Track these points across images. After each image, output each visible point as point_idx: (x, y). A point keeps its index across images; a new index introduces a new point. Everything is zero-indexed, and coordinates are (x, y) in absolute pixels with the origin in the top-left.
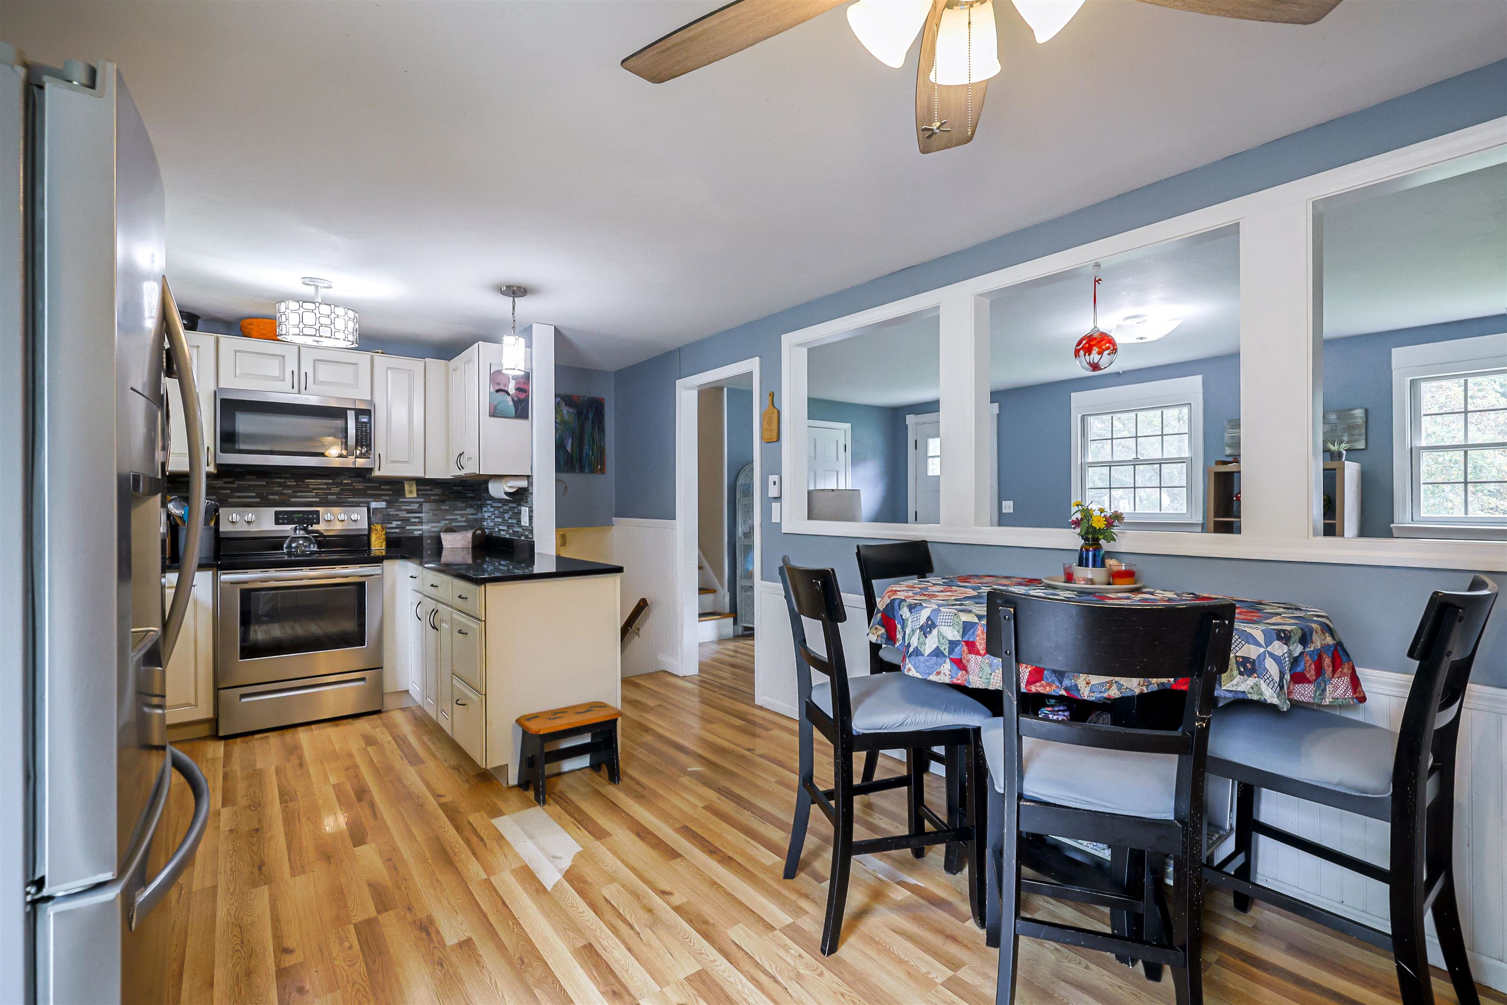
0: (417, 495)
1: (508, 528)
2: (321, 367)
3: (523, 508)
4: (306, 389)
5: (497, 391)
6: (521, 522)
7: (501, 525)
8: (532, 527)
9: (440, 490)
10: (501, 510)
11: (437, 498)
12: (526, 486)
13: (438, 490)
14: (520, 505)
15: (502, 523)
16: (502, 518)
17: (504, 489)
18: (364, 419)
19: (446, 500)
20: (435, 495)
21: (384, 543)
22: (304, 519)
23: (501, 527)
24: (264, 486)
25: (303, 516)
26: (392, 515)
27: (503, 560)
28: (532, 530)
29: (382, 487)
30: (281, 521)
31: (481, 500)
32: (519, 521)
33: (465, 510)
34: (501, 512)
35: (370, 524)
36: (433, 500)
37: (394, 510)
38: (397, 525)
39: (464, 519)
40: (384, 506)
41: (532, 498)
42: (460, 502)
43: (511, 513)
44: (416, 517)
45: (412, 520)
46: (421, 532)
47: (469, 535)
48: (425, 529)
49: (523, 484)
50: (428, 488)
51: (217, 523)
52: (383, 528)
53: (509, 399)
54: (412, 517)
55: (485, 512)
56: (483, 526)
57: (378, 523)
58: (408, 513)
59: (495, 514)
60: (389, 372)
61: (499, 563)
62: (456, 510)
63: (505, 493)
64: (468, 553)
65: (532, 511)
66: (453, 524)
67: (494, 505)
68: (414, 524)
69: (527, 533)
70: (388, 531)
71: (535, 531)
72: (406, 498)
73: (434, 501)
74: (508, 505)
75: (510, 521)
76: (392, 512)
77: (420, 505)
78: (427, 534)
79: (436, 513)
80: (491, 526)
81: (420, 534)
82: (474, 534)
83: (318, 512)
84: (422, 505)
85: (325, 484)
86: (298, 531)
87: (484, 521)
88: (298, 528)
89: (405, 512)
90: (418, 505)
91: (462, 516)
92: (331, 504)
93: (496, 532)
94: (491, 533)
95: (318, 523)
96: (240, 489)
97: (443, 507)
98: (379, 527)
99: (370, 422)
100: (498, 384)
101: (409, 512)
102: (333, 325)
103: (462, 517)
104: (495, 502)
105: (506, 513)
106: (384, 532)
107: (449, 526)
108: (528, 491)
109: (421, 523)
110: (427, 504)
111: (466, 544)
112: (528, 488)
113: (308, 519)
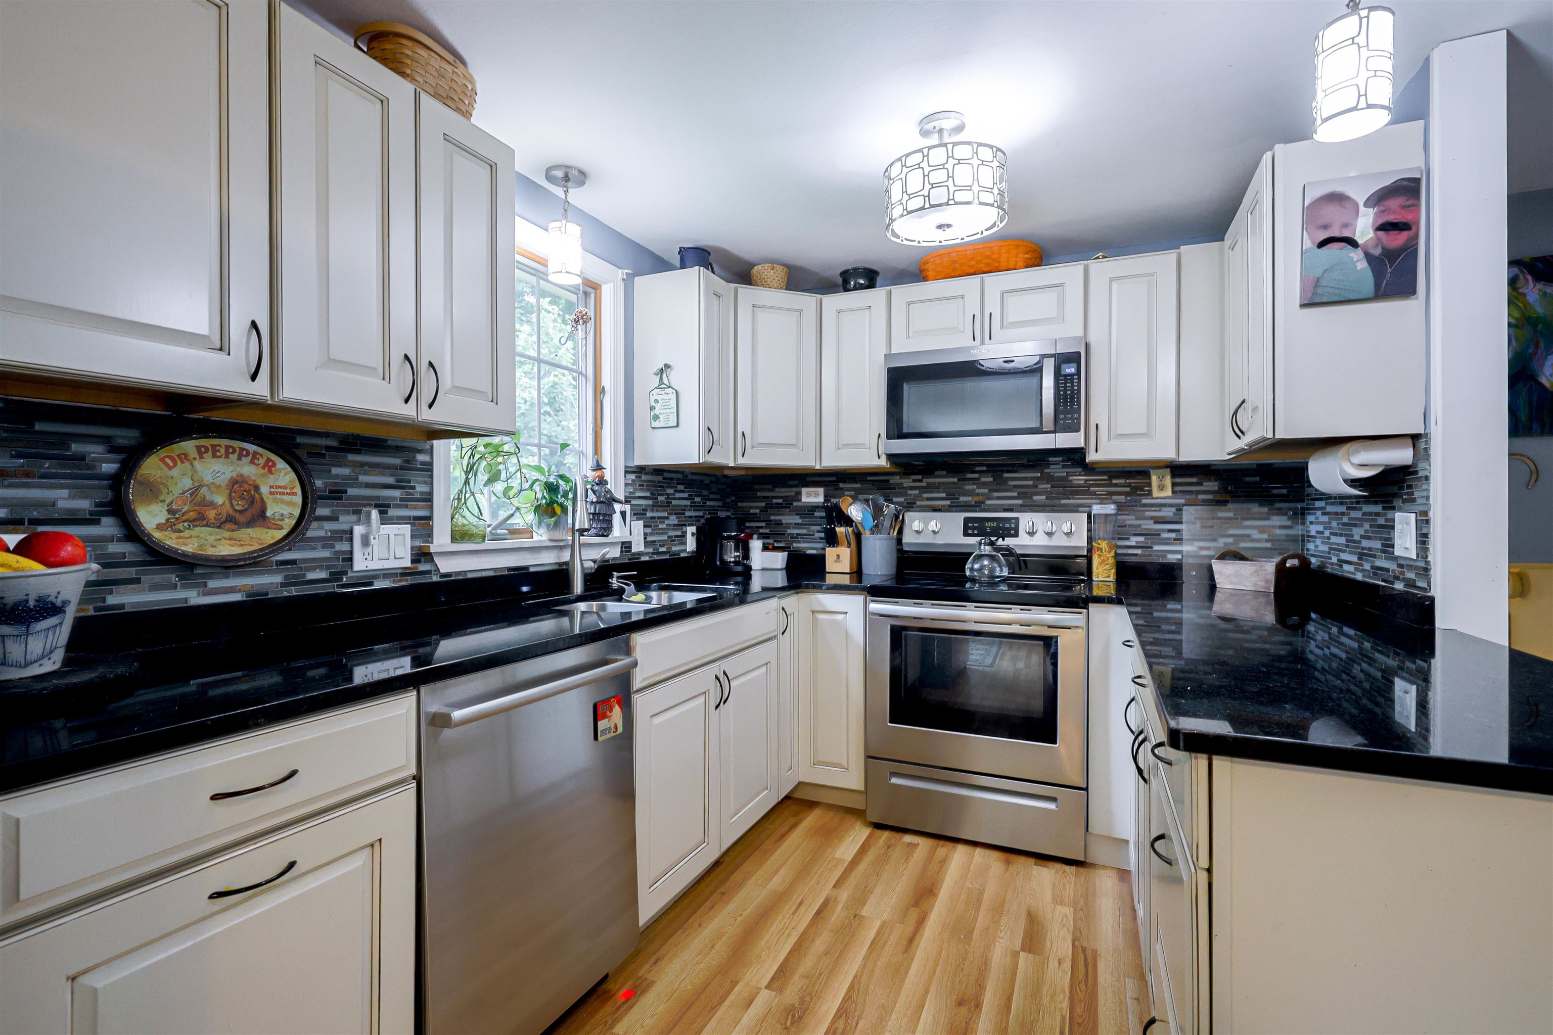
0: (1174, 492)
1: (1359, 559)
2: (1010, 300)
3: (1398, 516)
4: (990, 339)
5: (1322, 244)
6: (1393, 546)
7: (1344, 551)
8: (1427, 563)
9: (1216, 483)
10: (1345, 520)
11: (1210, 497)
12: (1409, 462)
13: (1211, 484)
14: (1393, 508)
15: (1347, 546)
16: (1346, 535)
17: (1342, 471)
18: (1070, 370)
19: (1228, 502)
20: (1204, 492)
21: (1113, 571)
22: (998, 528)
23: (1344, 556)
24: (954, 483)
25: (998, 525)
26: (1131, 526)
27: (1349, 626)
28: (1427, 570)
29: (1114, 481)
30: (970, 532)
31: (1303, 501)
32: (1388, 546)
33: (1268, 519)
34: (1344, 524)
35: (1090, 540)
36: (1204, 501)
37: (1133, 517)
38: (1137, 542)
39: (1265, 536)
40: (1113, 512)
41: (1428, 490)
42: (1256, 505)
43: (1367, 526)
44: (1170, 531)
45: (1165, 535)
46: (1179, 557)
47: (1270, 567)
48: (1188, 552)
49: (1402, 455)
50: (1194, 480)
51: (900, 532)
52: (1111, 548)
53: (1356, 256)
54: (1164, 531)
55: (1311, 523)
56: (1308, 550)
57: (1104, 539)
58: (1156, 522)
59: (1331, 528)
60: (1115, 286)
61: (1341, 631)
62: (1247, 519)
63: (1344, 481)
64: (1267, 603)
65: (1427, 522)
66: (1242, 545)
67: (1329, 509)
68: (1166, 542)
69: (1411, 575)
70: (1120, 551)
71: (1437, 575)
72: (1153, 498)
73: (1206, 503)
74: (1360, 509)
75: (1365, 543)
76: (1130, 520)
77: (1177, 510)
78: (1190, 561)
79: (1210, 523)
80: (1323, 552)
81: (1179, 560)
82: (1281, 569)
83: (1017, 519)
84: (1181, 510)
85: (1031, 479)
86: (982, 547)
87: (1309, 541)
88: (983, 541)
89: (1152, 522)
90: (1174, 509)
91: (1262, 530)
92: (1037, 508)
93: (1332, 564)
94: (1322, 566)
95: (1016, 535)
96: (931, 488)
97: (1221, 514)
98: (1104, 545)
99: (1079, 373)
100: (1325, 227)
101: (1158, 521)
102: (951, 179)
103: (1261, 532)
104: (1332, 504)
105: (1355, 525)
106: (1112, 554)
107: (1233, 548)
108: (1416, 472)
109: (1179, 540)
110: (1192, 509)
111: (1262, 583)
112: (1414, 465)
113: (1004, 529)
